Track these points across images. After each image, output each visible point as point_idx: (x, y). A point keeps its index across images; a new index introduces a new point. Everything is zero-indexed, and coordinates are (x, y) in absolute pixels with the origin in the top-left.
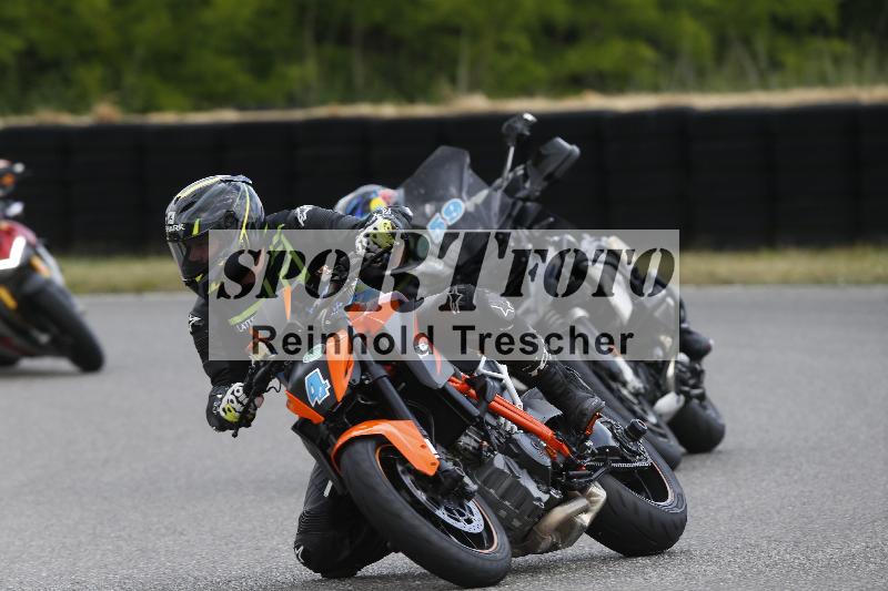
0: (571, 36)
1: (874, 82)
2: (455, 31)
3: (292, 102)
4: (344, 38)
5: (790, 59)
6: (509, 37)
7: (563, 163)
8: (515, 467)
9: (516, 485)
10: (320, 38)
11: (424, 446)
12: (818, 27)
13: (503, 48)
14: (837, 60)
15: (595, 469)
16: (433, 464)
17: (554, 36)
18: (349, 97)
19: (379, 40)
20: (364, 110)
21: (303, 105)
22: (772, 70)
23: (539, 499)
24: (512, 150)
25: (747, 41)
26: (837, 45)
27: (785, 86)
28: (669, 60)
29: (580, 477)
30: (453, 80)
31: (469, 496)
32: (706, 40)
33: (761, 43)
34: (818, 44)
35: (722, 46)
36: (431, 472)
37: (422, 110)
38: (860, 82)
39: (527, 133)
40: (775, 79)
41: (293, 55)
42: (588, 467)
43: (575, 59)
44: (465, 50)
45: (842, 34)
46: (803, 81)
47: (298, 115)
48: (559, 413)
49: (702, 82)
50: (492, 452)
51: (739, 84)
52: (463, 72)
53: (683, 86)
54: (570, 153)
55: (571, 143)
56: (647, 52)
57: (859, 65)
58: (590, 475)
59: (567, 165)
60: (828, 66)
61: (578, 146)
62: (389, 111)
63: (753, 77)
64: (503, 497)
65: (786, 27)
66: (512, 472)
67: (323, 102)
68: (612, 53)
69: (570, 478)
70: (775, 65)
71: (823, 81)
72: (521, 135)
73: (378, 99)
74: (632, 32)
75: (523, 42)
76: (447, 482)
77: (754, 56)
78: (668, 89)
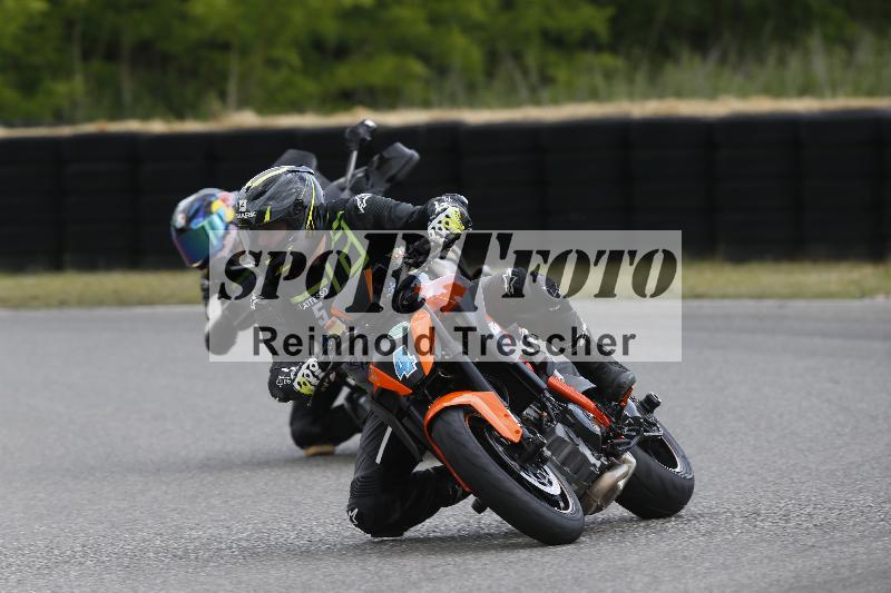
0: (341, 52)
1: (646, 96)
2: (225, 47)
3: (60, 118)
4: (112, 54)
5: (562, 74)
6: (278, 53)
7: (404, 166)
8: (573, 436)
9: (576, 452)
10: (86, 55)
11: (506, 415)
12: (589, 42)
13: (274, 64)
14: (609, 75)
15: (632, 437)
16: (517, 432)
17: (323, 51)
18: (117, 113)
19: (148, 55)
20: (133, 126)
21: (71, 121)
22: (542, 85)
23: (594, 465)
24: (355, 154)
25: (517, 56)
26: (607, 60)
27: (555, 101)
28: (440, 75)
29: (619, 445)
30: (223, 96)
31: (545, 460)
32: (476, 55)
33: (532, 58)
34: (588, 58)
35: (492, 60)
36: (516, 439)
37: (191, 126)
38: (631, 96)
39: (369, 138)
40: (545, 94)
41: (62, 71)
42: (627, 436)
43: (344, 75)
44: (234, 65)
45: (613, 48)
46: (574, 96)
47: (66, 131)
48: (593, 386)
49: (472, 98)
50: (552, 422)
51: (510, 100)
52: (232, 87)
53: (453, 102)
54: (411, 157)
55: (410, 148)
56: (417, 67)
57: (631, 81)
58: (629, 443)
59: (408, 168)
60: (599, 80)
61: (417, 150)
62: (158, 127)
63: (524, 92)
64: (563, 463)
65: (556, 41)
66: (572, 440)
67: (90, 119)
68: (382, 69)
69: (613, 446)
70: (547, 80)
71: (594, 95)
72: (364, 140)
73: (146, 117)
74: (403, 47)
75: (294, 58)
76: (530, 449)
77: (525, 72)
78: (440, 105)
